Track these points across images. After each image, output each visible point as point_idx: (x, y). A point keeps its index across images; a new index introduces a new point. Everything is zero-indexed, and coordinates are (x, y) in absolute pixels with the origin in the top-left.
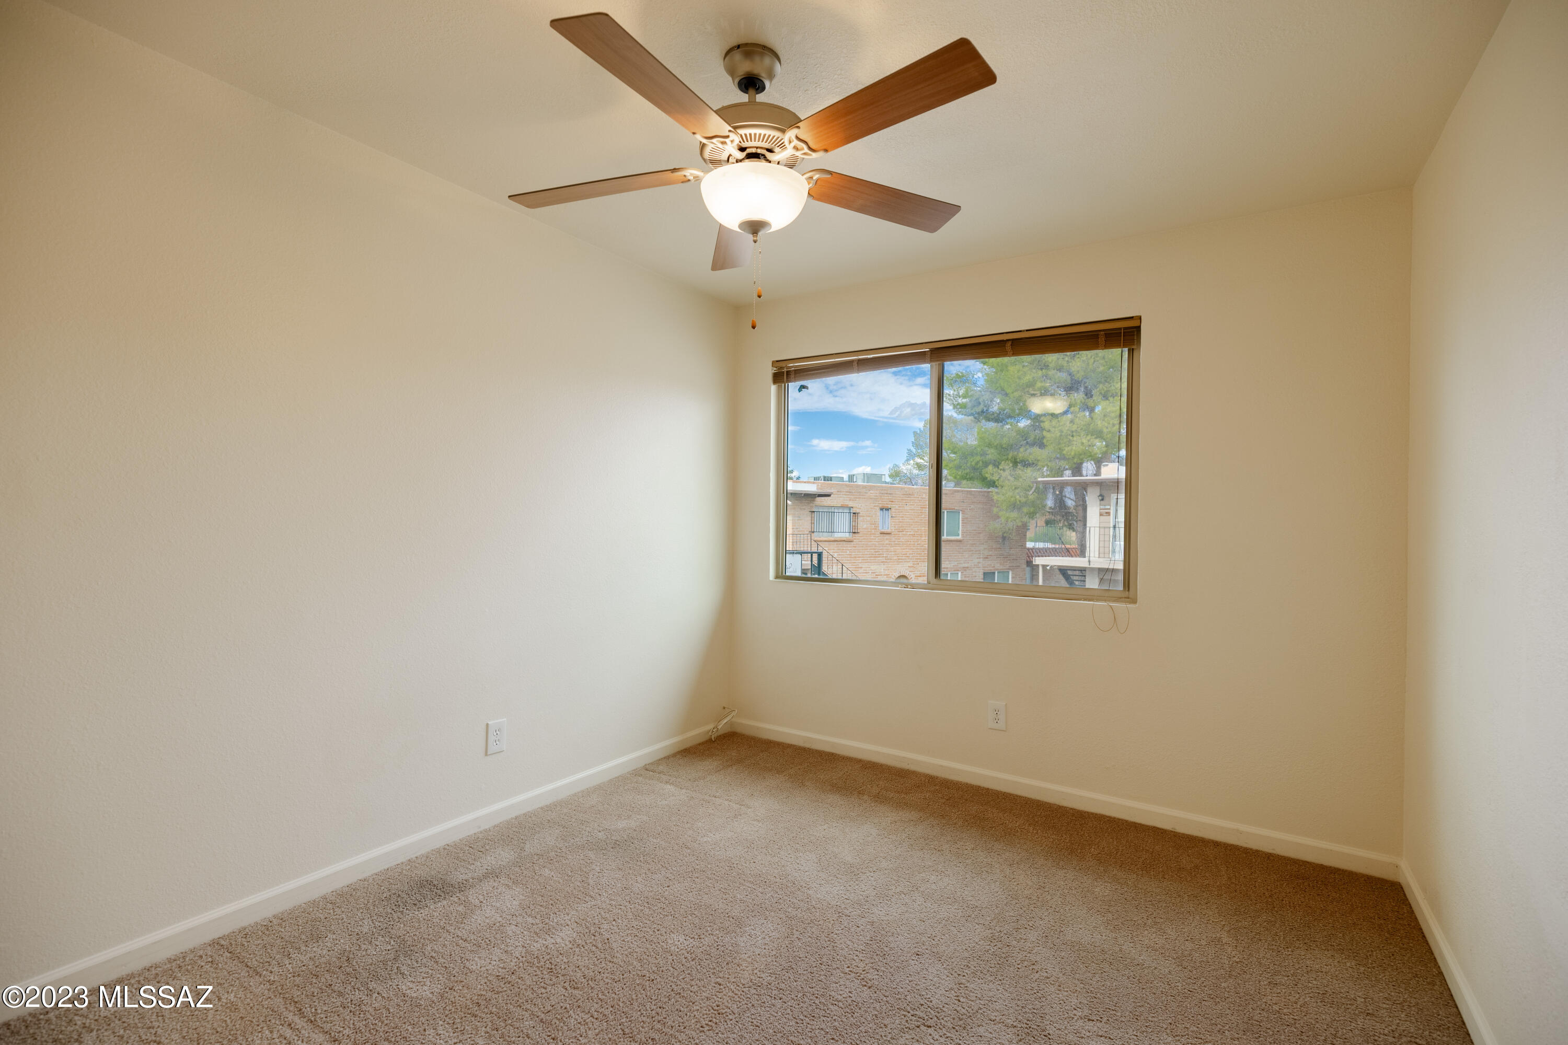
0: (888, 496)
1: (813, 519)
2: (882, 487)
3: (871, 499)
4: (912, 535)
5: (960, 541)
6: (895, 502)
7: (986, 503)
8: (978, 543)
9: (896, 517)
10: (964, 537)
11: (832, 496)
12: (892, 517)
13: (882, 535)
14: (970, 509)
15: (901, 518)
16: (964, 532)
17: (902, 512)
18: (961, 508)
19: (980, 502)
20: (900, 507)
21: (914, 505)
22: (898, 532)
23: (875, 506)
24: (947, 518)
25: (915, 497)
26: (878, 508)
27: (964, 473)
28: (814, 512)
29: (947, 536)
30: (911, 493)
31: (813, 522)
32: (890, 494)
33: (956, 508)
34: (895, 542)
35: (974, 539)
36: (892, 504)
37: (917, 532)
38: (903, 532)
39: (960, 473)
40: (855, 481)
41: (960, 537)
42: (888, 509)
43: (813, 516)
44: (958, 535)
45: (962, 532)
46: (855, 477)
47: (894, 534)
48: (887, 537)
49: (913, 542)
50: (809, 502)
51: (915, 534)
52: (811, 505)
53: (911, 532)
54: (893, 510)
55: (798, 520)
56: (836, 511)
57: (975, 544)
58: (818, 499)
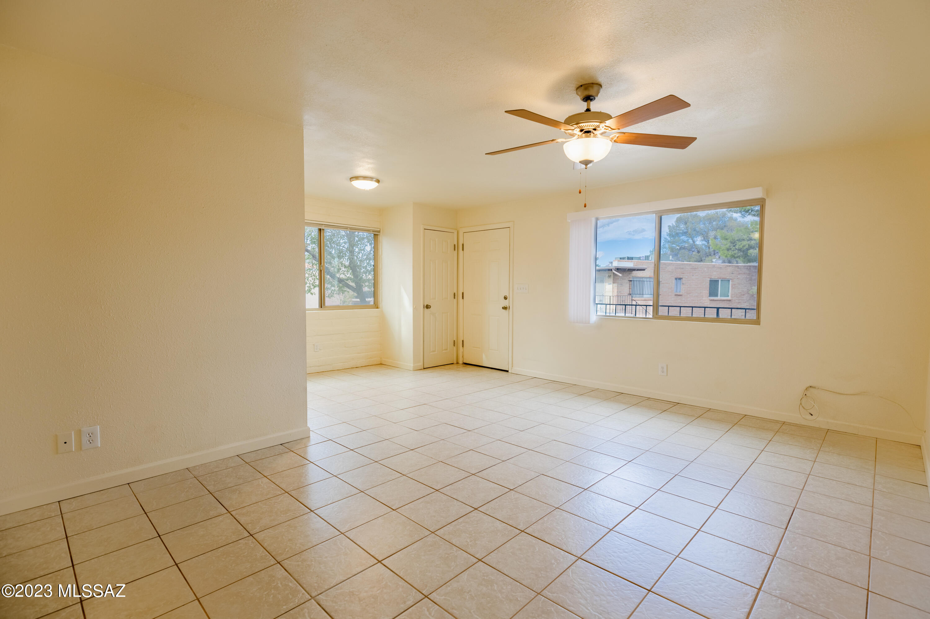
0: (681, 270)
1: (631, 285)
2: (677, 264)
3: (670, 272)
4: (696, 296)
5: (730, 300)
6: (685, 274)
7: (748, 274)
8: (742, 302)
9: (685, 284)
10: (732, 298)
11: (646, 270)
12: (683, 284)
13: (676, 296)
14: (737, 278)
15: (689, 285)
16: (733, 294)
17: (690, 280)
18: (731, 278)
19: (744, 274)
20: (688, 277)
21: (698, 276)
22: (687, 294)
23: (672, 277)
24: (721, 285)
25: (699, 270)
26: (674, 279)
27: (733, 253)
28: (631, 281)
29: (720, 297)
30: (696, 268)
31: (631, 287)
32: (682, 268)
33: (728, 278)
34: (684, 301)
35: (739, 299)
36: (683, 275)
37: (699, 294)
38: (690, 294)
39: (730, 253)
40: (650, 259)
41: (729, 298)
42: (680, 279)
43: (631, 283)
44: (728, 296)
45: (731, 294)
46: (650, 257)
47: (684, 296)
48: (680, 297)
49: (697, 301)
50: (628, 274)
51: (698, 296)
52: (630, 276)
53: (695, 294)
54: (684, 279)
55: (621, 286)
56: (645, 280)
57: (739, 302)
58: (634, 272)
